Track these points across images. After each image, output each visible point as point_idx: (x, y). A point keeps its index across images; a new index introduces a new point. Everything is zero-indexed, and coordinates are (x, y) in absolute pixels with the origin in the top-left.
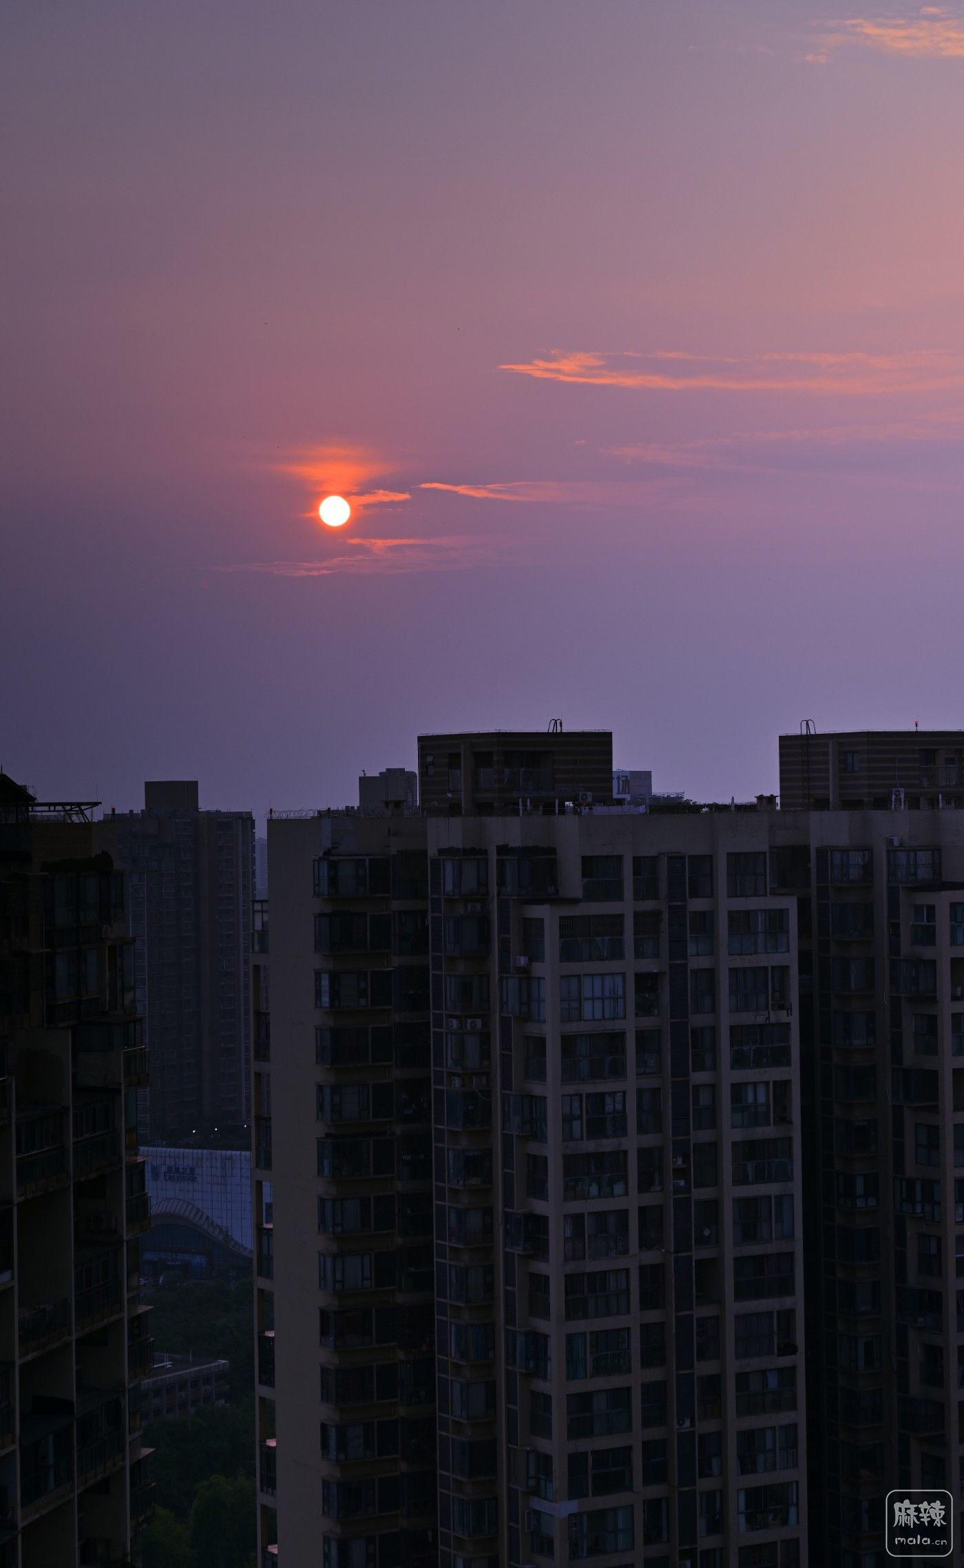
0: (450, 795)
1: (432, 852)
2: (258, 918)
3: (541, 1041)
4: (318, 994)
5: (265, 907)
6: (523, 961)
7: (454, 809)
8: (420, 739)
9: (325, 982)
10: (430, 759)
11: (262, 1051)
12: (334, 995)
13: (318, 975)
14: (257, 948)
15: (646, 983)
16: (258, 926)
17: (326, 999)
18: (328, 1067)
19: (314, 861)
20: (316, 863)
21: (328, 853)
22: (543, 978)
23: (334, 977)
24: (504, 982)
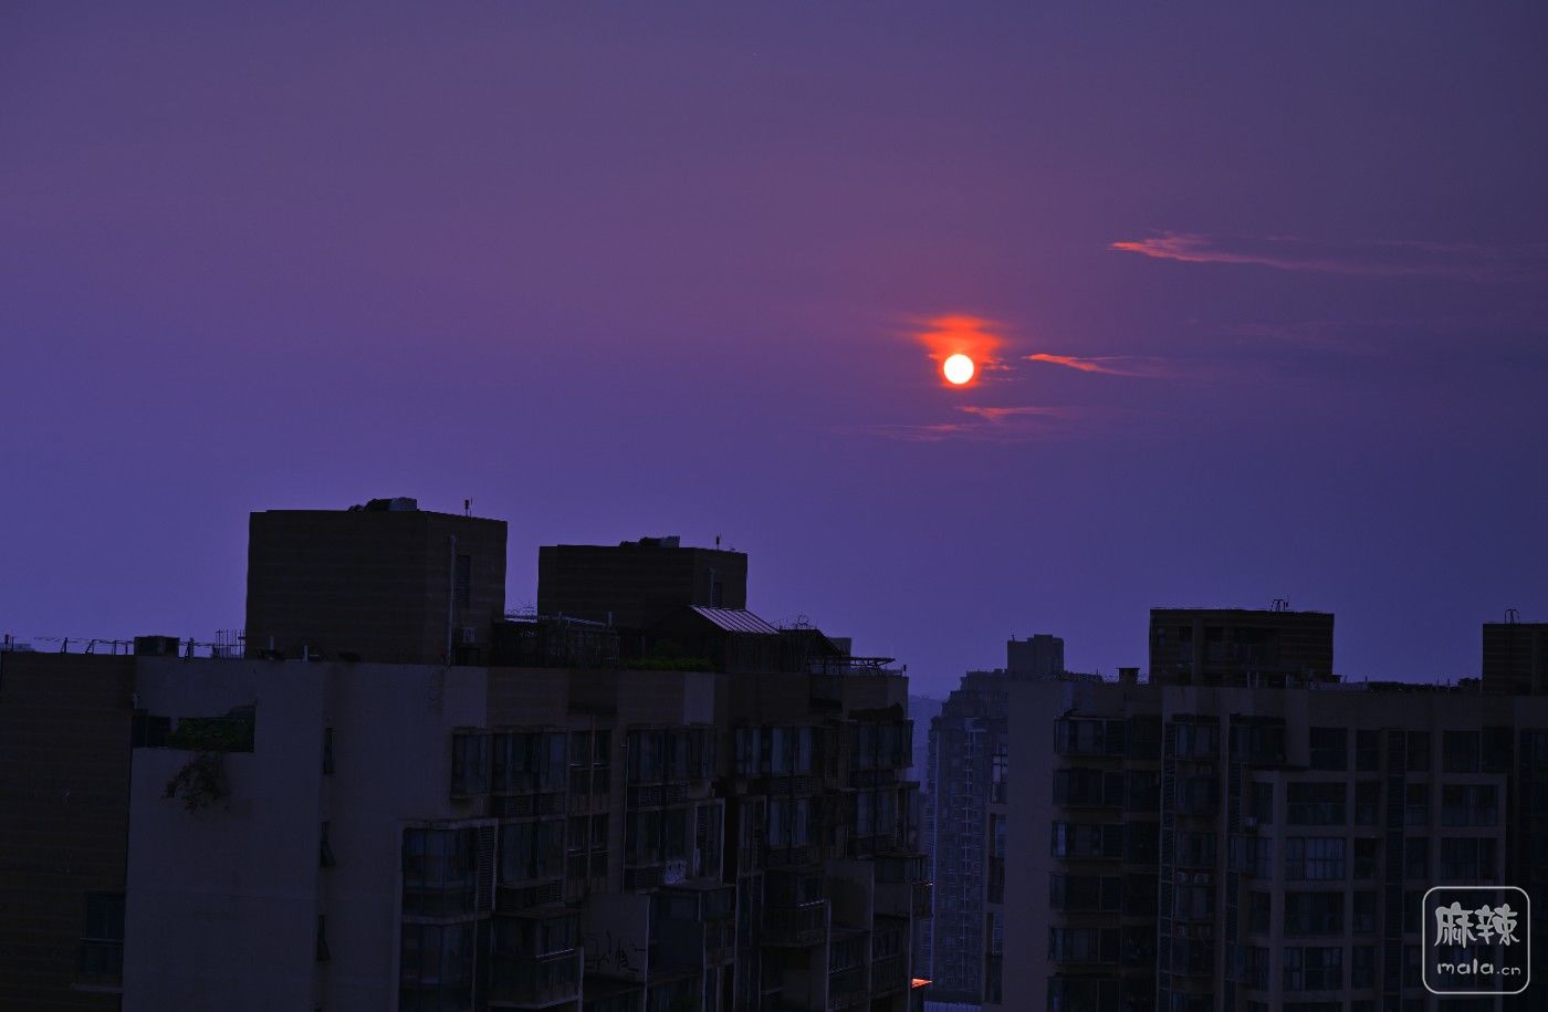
0: (1180, 665)
1: (1167, 717)
2: (997, 770)
3: (1267, 896)
4: (1055, 844)
5: (1005, 761)
6: (1251, 822)
7: (1183, 679)
8: (1153, 612)
9: (1062, 833)
10: (1161, 631)
11: (996, 894)
12: (1070, 845)
13: (1055, 825)
14: (995, 798)
15: (1364, 848)
16: (997, 778)
17: (1062, 849)
18: (1062, 910)
19: (1056, 720)
20: (1057, 723)
21: (1069, 713)
22: (1271, 839)
23: (1070, 829)
24: (1232, 840)
